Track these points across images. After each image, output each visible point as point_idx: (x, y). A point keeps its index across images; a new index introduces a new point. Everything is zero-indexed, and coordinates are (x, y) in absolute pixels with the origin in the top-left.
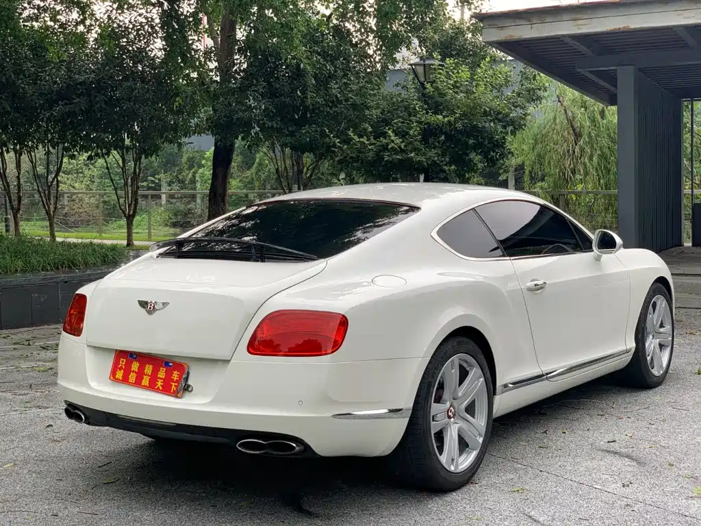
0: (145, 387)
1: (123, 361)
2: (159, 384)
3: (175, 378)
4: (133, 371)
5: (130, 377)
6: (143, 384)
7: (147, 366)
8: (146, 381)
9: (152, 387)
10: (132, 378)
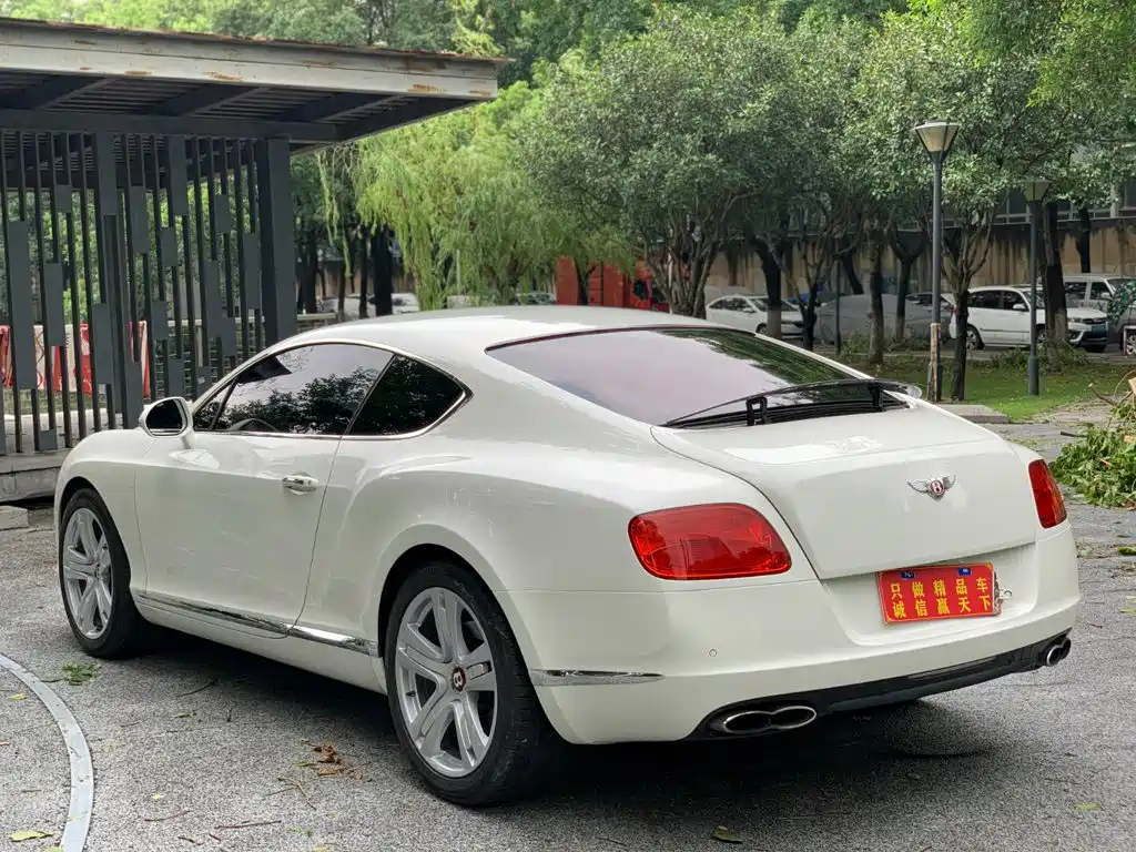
0: (945, 617)
1: (895, 588)
2: (964, 604)
3: (983, 589)
4: (918, 598)
5: (917, 607)
6: (940, 612)
7: (935, 583)
8: (943, 607)
9: (956, 612)
10: (921, 609)
